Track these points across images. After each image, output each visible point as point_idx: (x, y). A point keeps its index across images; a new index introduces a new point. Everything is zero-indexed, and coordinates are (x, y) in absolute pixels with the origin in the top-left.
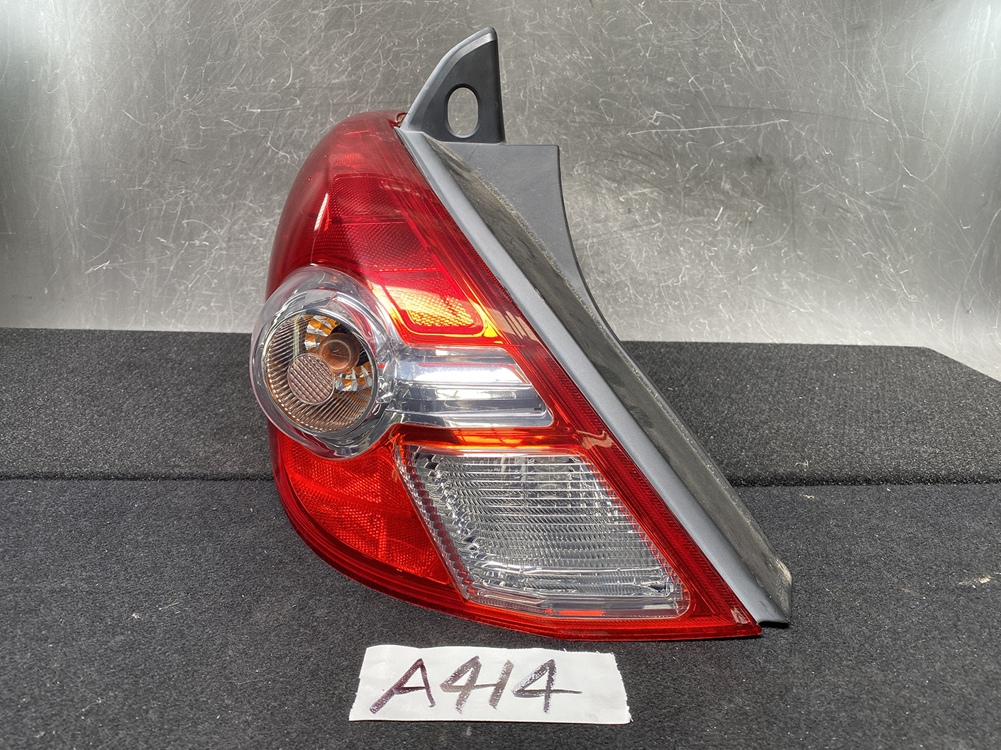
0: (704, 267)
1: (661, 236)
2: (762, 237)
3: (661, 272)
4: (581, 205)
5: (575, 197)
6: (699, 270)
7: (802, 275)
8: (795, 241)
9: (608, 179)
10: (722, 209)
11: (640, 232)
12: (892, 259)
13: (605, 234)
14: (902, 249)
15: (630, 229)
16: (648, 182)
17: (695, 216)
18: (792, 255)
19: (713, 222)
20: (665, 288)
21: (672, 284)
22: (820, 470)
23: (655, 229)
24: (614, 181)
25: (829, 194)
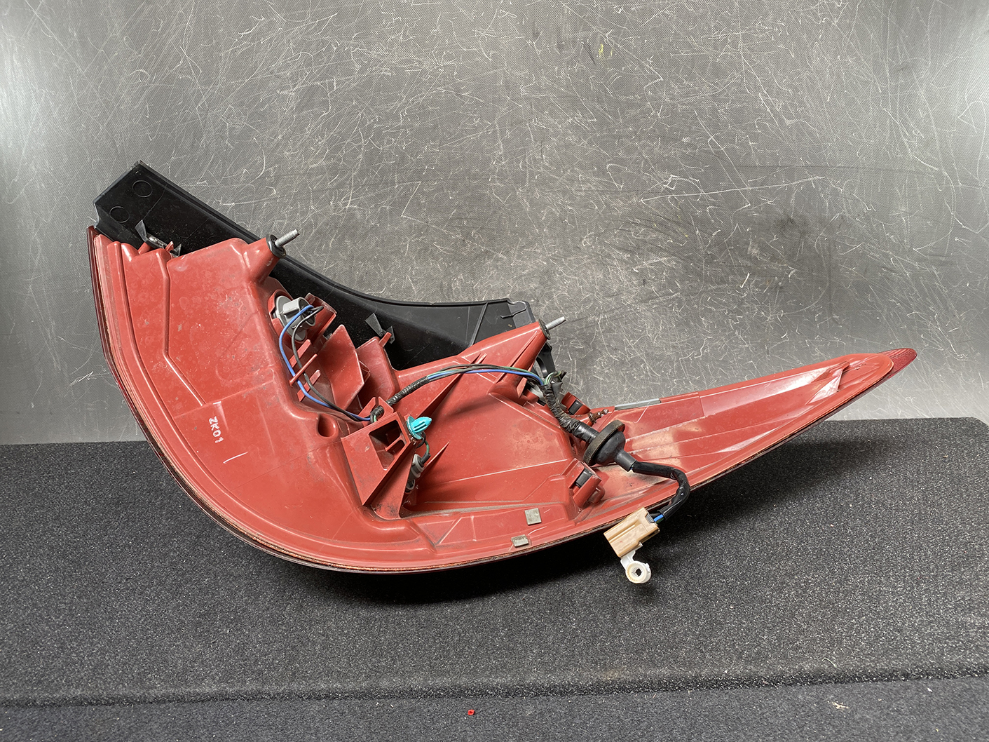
0: (729, 337)
1: (679, 307)
2: (794, 303)
3: (679, 345)
4: (591, 279)
5: (584, 272)
6: (722, 341)
7: (837, 340)
8: (831, 304)
9: (620, 249)
10: (749, 275)
11: (657, 304)
12: (941, 318)
13: (617, 309)
14: (952, 306)
15: (646, 301)
16: (665, 250)
17: (719, 284)
18: (828, 319)
19: (739, 289)
20: (685, 362)
21: (693, 358)
22: (852, 664)
23: (673, 299)
24: (627, 251)
25: (872, 254)
